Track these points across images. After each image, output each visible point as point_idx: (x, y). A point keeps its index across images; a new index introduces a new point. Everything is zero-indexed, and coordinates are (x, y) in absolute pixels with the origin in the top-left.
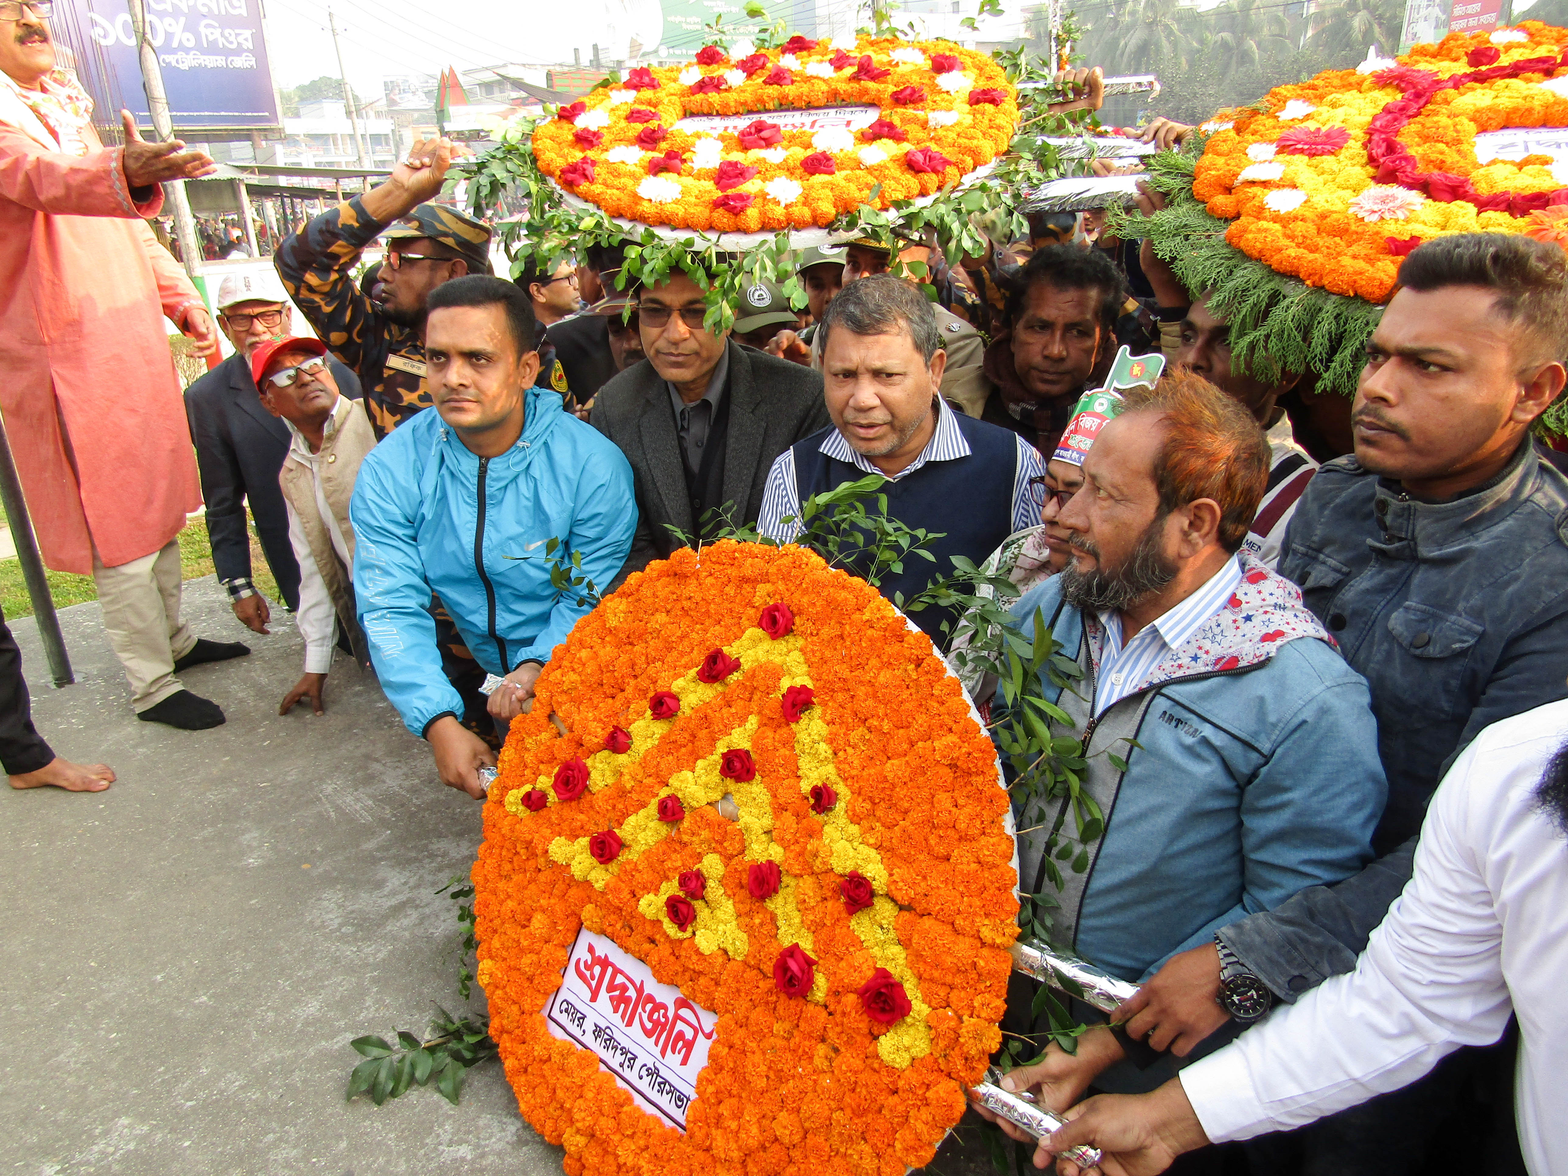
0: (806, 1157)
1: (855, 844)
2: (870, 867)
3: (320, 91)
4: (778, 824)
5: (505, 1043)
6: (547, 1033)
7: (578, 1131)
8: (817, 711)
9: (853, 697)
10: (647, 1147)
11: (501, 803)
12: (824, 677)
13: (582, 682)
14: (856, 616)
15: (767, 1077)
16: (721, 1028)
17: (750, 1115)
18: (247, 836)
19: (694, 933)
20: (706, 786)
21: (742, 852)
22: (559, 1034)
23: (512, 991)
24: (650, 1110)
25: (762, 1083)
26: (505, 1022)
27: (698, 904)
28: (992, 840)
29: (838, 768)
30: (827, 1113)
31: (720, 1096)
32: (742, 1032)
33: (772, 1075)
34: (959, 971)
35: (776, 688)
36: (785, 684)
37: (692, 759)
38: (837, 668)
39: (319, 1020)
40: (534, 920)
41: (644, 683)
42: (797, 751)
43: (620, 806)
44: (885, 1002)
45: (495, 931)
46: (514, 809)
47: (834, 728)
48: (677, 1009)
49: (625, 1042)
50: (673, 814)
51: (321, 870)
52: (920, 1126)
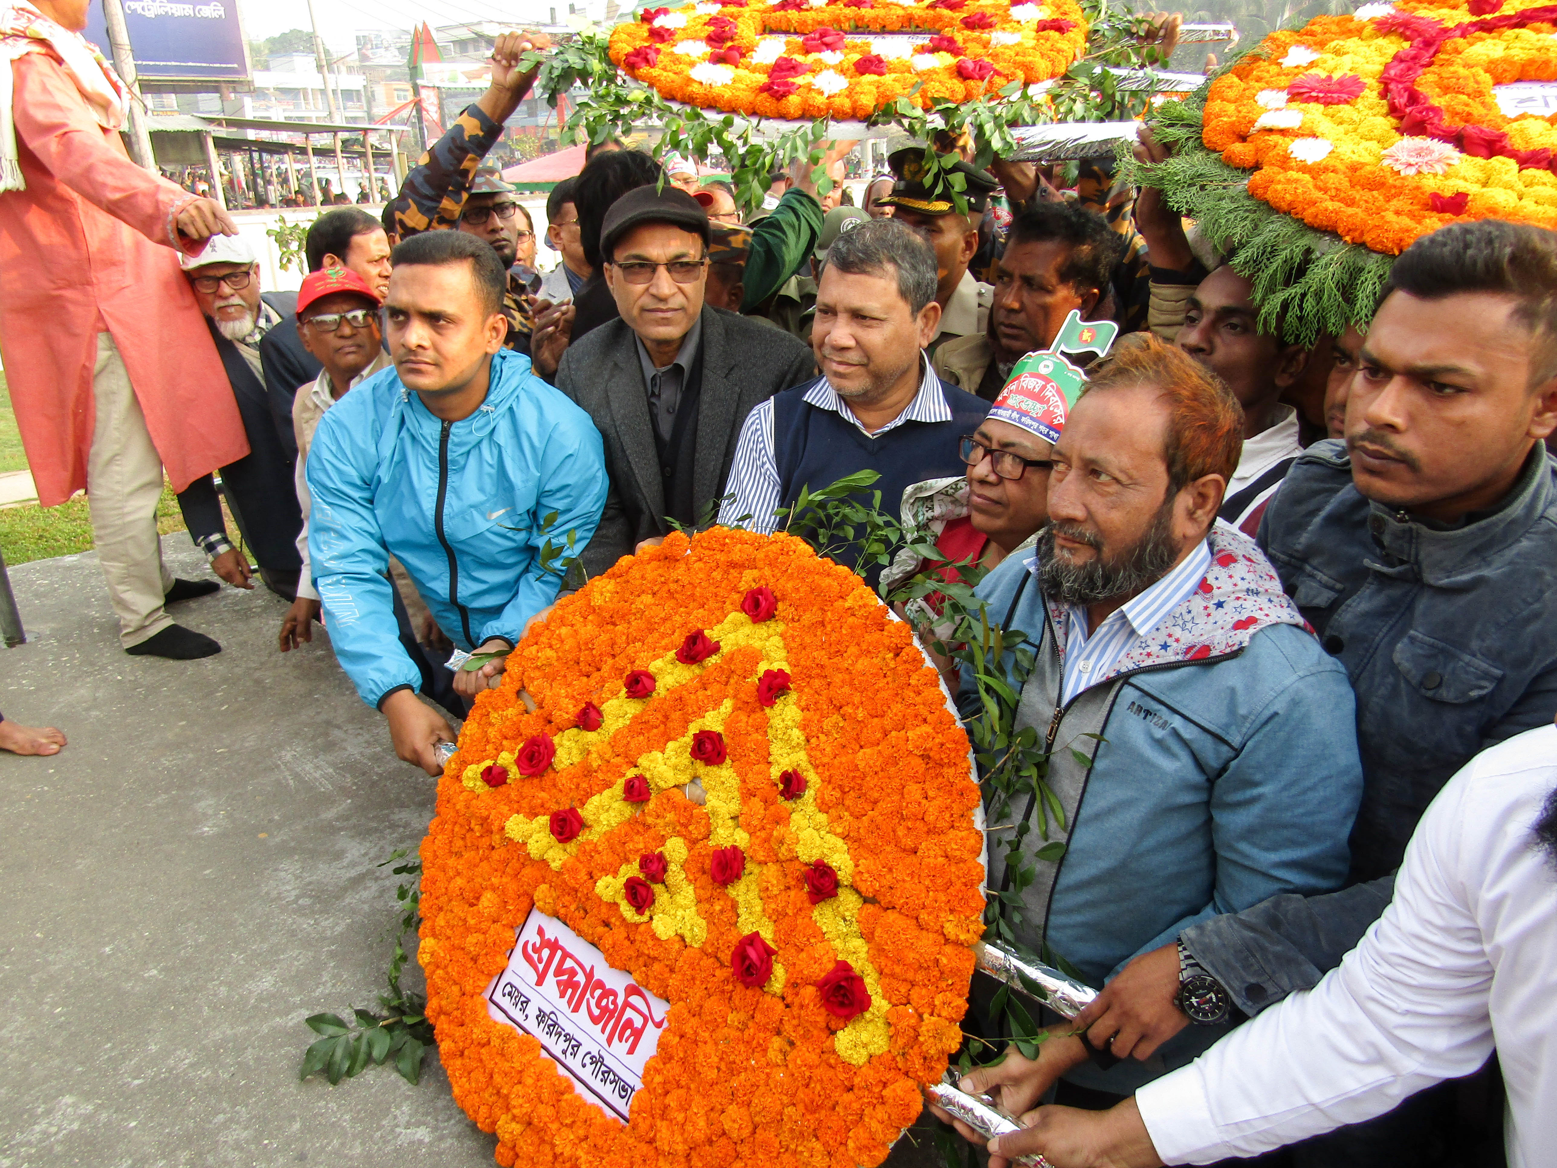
0: (754, 1153)
1: (823, 833)
2: (836, 856)
3: (291, 44)
4: (746, 809)
5: (442, 1025)
6: (487, 1016)
7: (514, 1118)
8: (793, 696)
9: (829, 684)
10: (586, 1137)
11: (458, 778)
12: (802, 662)
13: (559, 659)
14: (840, 602)
15: (719, 1069)
16: (673, 1016)
17: (698, 1107)
18: (203, 804)
19: (651, 918)
20: (675, 768)
21: (707, 837)
22: (500, 1017)
23: (454, 972)
24: (592, 1099)
25: (713, 1075)
26: (443, 1003)
27: (658, 888)
28: (961, 834)
29: (810, 756)
30: (779, 1107)
31: (668, 1086)
32: (694, 1021)
33: (723, 1066)
34: (921, 967)
35: (753, 672)
36: (762, 667)
37: (662, 740)
38: (815, 654)
39: (274, 996)
40: (483, 899)
41: (621, 662)
42: (770, 737)
43: (585, 785)
44: (844, 995)
45: (441, 909)
46: (471, 785)
47: (809, 714)
48: (627, 995)
49: (569, 1028)
50: (640, 794)
51: (278, 840)
52: (875, 1125)
